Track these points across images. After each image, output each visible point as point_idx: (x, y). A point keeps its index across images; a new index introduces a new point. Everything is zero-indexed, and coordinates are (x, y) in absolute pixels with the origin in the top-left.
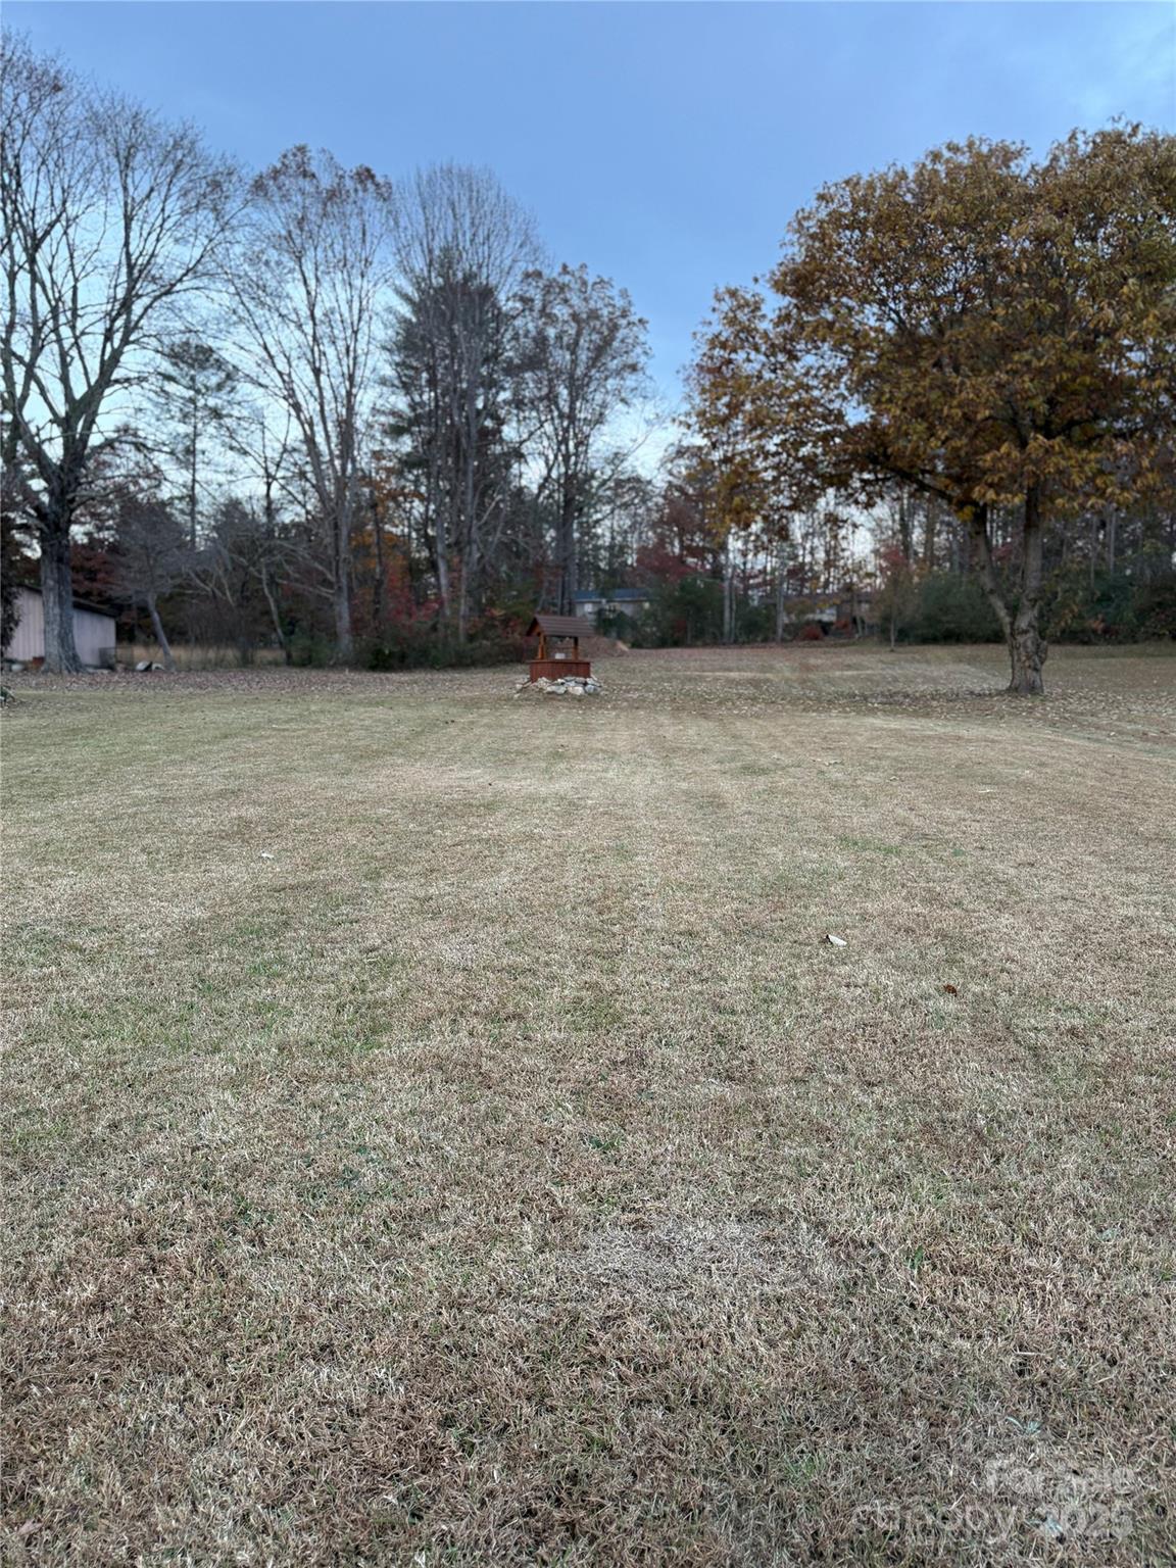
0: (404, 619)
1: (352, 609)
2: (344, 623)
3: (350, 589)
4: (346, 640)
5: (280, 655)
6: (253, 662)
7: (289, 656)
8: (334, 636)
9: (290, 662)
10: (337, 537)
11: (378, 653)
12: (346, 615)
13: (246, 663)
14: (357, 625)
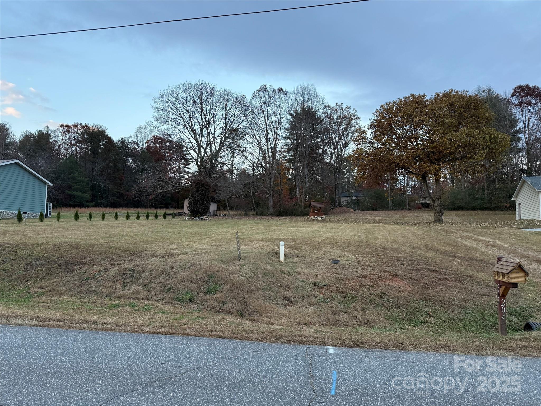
0: (287, 203)
1: (273, 200)
2: (271, 204)
3: (273, 195)
4: (271, 209)
5: (255, 213)
6: (248, 214)
7: (257, 213)
8: (268, 208)
9: (257, 214)
10: (270, 182)
11: (280, 212)
12: (272, 202)
13: (246, 214)
14: (274, 204)
